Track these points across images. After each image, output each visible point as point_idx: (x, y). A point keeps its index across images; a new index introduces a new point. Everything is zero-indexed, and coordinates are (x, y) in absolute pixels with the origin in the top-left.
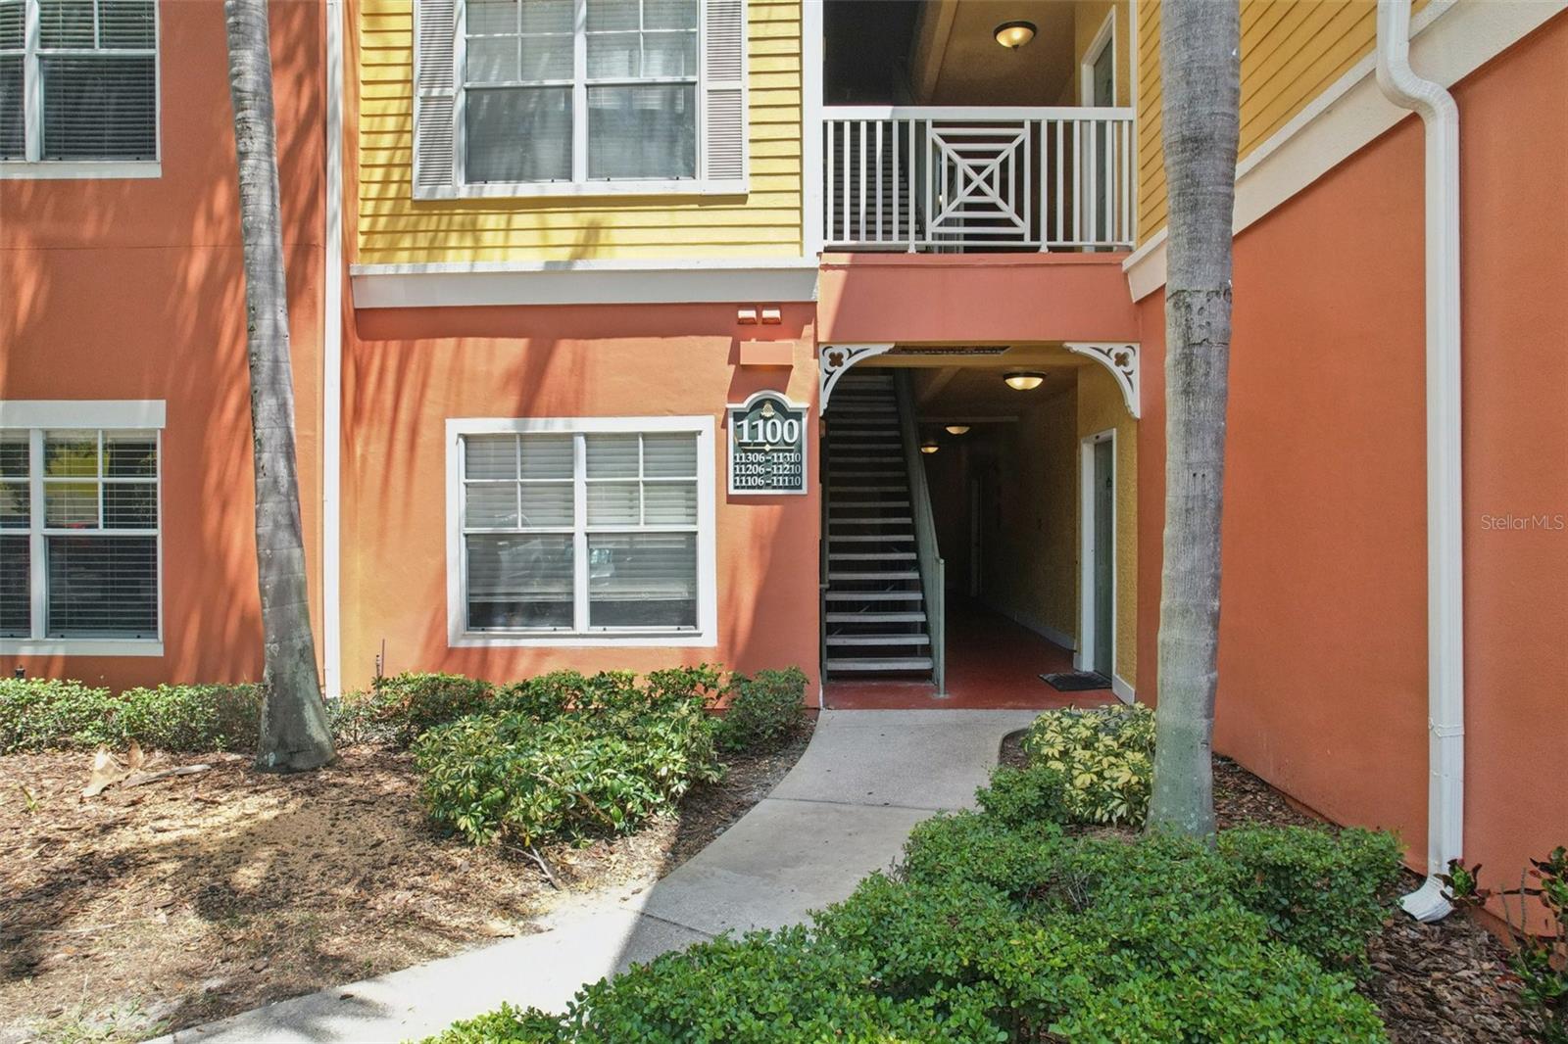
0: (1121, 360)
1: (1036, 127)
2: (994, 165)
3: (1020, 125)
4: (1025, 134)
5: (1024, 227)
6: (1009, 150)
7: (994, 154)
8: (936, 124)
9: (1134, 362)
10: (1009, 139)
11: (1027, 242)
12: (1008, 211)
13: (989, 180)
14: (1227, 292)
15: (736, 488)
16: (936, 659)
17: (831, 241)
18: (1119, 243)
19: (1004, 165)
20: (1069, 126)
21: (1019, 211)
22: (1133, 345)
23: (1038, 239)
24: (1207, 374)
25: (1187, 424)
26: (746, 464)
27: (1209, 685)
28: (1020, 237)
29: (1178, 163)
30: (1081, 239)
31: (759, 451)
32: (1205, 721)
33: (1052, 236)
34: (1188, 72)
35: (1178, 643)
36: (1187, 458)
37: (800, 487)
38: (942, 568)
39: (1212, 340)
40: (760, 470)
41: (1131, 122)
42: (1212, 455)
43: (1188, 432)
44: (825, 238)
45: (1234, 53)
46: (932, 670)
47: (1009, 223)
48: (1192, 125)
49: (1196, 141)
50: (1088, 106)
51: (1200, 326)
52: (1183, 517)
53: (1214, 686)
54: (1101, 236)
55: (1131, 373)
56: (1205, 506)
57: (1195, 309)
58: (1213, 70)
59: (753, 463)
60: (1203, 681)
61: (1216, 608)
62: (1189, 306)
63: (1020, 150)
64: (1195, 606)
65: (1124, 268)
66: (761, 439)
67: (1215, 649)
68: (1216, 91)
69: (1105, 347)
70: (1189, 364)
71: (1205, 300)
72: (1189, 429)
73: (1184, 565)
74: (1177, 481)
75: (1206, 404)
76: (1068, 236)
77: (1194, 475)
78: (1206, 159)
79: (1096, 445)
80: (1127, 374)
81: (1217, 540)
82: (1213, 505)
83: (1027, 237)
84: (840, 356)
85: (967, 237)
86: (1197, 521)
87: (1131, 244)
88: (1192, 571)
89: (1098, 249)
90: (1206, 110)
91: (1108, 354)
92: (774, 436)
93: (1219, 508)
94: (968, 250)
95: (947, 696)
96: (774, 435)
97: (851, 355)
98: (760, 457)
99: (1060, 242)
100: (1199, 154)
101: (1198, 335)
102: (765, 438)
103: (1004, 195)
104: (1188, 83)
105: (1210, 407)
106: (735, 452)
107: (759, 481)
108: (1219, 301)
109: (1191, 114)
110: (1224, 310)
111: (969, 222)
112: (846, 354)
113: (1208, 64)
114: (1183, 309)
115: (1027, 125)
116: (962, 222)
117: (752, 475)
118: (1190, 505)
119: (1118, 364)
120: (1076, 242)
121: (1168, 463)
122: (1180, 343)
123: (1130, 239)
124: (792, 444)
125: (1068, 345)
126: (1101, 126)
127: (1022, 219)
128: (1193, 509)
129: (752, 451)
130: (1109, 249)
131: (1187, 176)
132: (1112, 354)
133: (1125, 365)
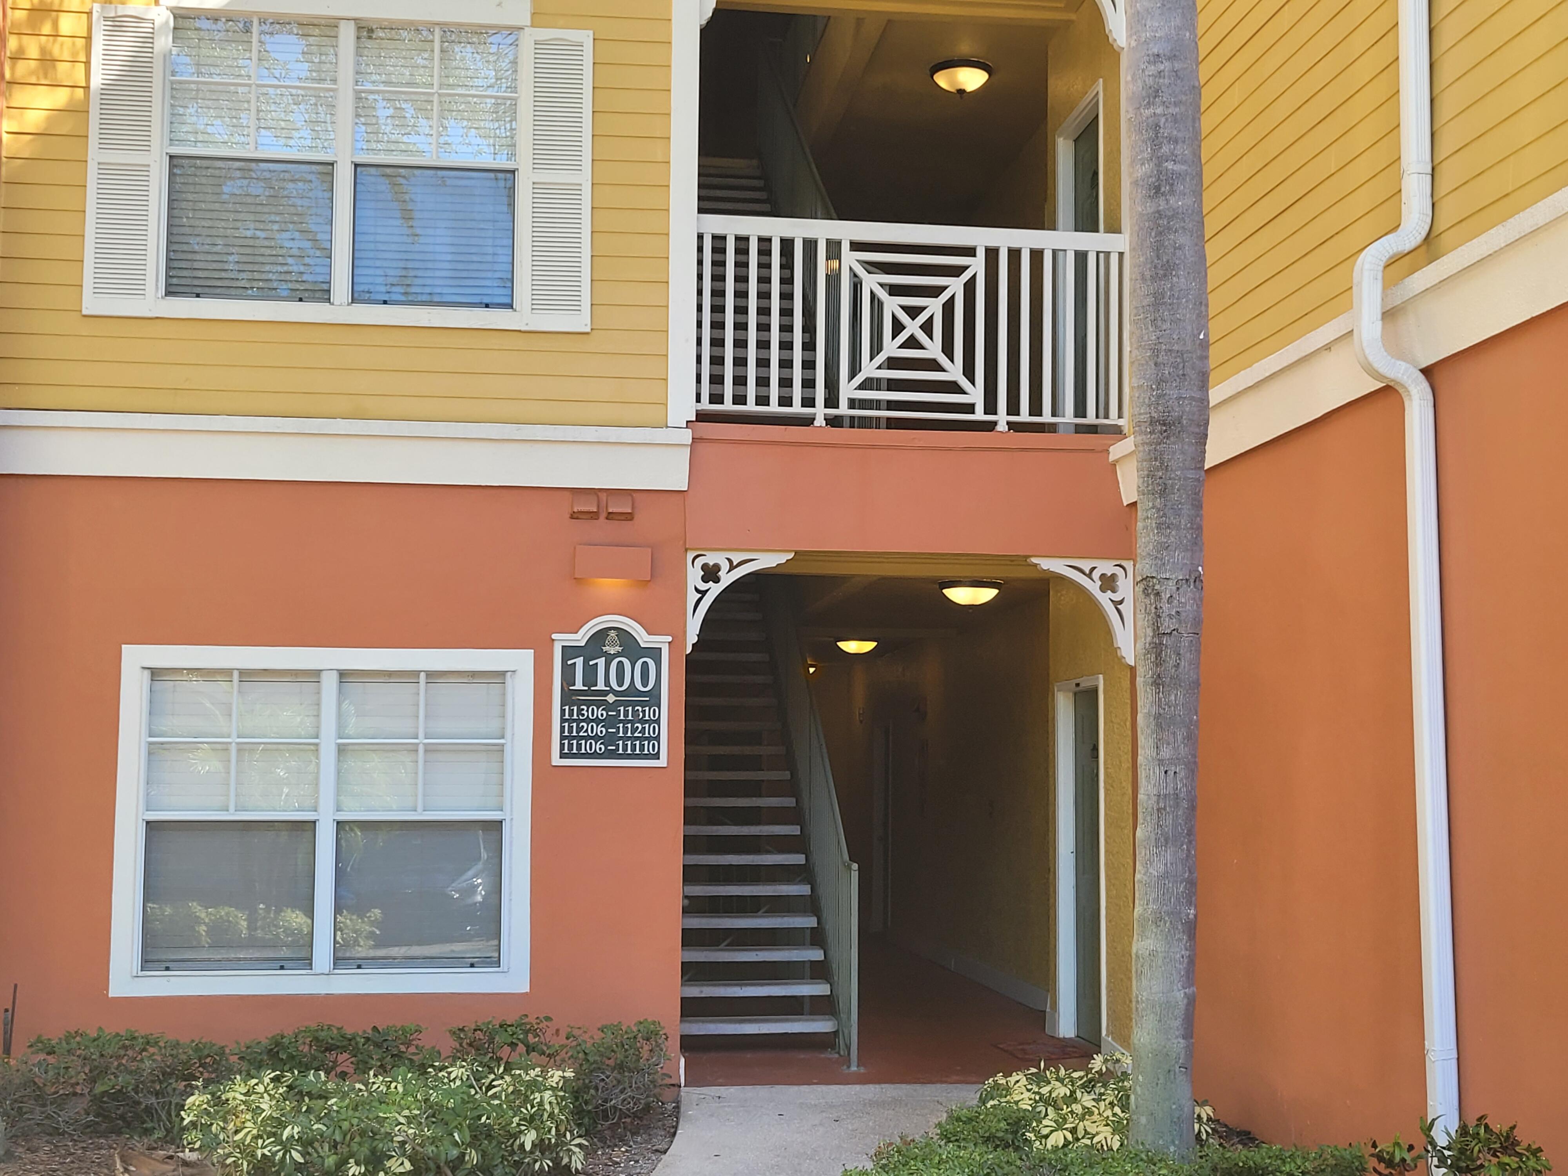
0: (1109, 583)
1: (992, 254)
2: (934, 306)
3: (970, 252)
4: (977, 265)
5: (976, 395)
6: (955, 286)
7: (935, 291)
8: (856, 246)
9: (1126, 588)
10: (956, 271)
11: (979, 415)
12: (954, 372)
13: (927, 327)
14: (1198, 579)
15: (563, 756)
16: (843, 1016)
17: (706, 405)
18: (1106, 421)
19: (948, 307)
20: (1037, 256)
21: (969, 372)
22: (1124, 563)
23: (995, 413)
24: (1177, 666)
25: (1158, 716)
26: (578, 721)
27: (1185, 1001)
28: (970, 408)
29: (1147, 444)
30: (1054, 414)
31: (598, 704)
32: (1182, 1041)
33: (1013, 408)
34: (1156, 352)
35: (1153, 954)
36: (1158, 754)
37: (657, 756)
38: (855, 876)
39: (1181, 630)
40: (600, 730)
41: (1121, 254)
42: (1183, 751)
43: (1159, 725)
44: (698, 400)
45: (1202, 337)
46: (836, 1033)
47: (953, 387)
48: (1160, 408)
49: (1164, 425)
50: (1065, 230)
51: (1170, 616)
52: (1155, 816)
53: (1191, 1002)
54: (1080, 410)
55: (1121, 602)
56: (1177, 805)
57: (1165, 596)
58: (1180, 354)
59: (588, 720)
60: (1179, 995)
61: (1191, 916)
62: (1158, 594)
63: (970, 287)
64: (1168, 914)
65: (1112, 458)
66: (601, 686)
67: (1192, 961)
68: (1184, 375)
69: (1086, 565)
70: (1158, 655)
71: (1174, 588)
72: (1161, 722)
73: (1158, 868)
74: (1148, 777)
75: (1177, 696)
76: (1036, 408)
77: (1166, 772)
78: (1174, 443)
79: (1075, 694)
80: (1117, 604)
81: (1190, 842)
82: (1185, 804)
83: (980, 408)
84: (717, 568)
85: (892, 405)
86: (1170, 820)
87: (1121, 422)
88: (1165, 876)
89: (1079, 429)
90: (1174, 393)
91: (1089, 576)
92: (620, 683)
93: (1193, 808)
94: (892, 424)
95: (862, 1070)
96: (620, 681)
97: (732, 568)
98: (600, 713)
99: (1025, 416)
100: (1168, 438)
101: (1167, 625)
102: (607, 683)
103: (948, 349)
104: (1156, 364)
105: (1181, 699)
106: (563, 704)
107: (599, 747)
108: (1189, 591)
109: (1159, 397)
110: (1194, 599)
111: (894, 385)
112: (725, 566)
113: (1176, 347)
114: (1152, 597)
115: (981, 253)
116: (884, 385)
117: (587, 738)
118: (1162, 805)
119: (1103, 589)
120: (1047, 417)
121: (1139, 757)
122: (1150, 632)
123: (1120, 417)
124: (644, 694)
125: (1034, 560)
126: (1081, 257)
127: (973, 383)
128: (1165, 809)
129: (588, 703)
130: (1093, 429)
131: (1156, 459)
132: (1096, 575)
133: (1114, 591)
